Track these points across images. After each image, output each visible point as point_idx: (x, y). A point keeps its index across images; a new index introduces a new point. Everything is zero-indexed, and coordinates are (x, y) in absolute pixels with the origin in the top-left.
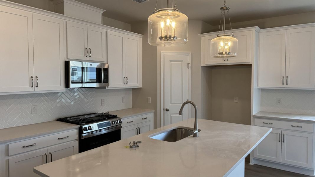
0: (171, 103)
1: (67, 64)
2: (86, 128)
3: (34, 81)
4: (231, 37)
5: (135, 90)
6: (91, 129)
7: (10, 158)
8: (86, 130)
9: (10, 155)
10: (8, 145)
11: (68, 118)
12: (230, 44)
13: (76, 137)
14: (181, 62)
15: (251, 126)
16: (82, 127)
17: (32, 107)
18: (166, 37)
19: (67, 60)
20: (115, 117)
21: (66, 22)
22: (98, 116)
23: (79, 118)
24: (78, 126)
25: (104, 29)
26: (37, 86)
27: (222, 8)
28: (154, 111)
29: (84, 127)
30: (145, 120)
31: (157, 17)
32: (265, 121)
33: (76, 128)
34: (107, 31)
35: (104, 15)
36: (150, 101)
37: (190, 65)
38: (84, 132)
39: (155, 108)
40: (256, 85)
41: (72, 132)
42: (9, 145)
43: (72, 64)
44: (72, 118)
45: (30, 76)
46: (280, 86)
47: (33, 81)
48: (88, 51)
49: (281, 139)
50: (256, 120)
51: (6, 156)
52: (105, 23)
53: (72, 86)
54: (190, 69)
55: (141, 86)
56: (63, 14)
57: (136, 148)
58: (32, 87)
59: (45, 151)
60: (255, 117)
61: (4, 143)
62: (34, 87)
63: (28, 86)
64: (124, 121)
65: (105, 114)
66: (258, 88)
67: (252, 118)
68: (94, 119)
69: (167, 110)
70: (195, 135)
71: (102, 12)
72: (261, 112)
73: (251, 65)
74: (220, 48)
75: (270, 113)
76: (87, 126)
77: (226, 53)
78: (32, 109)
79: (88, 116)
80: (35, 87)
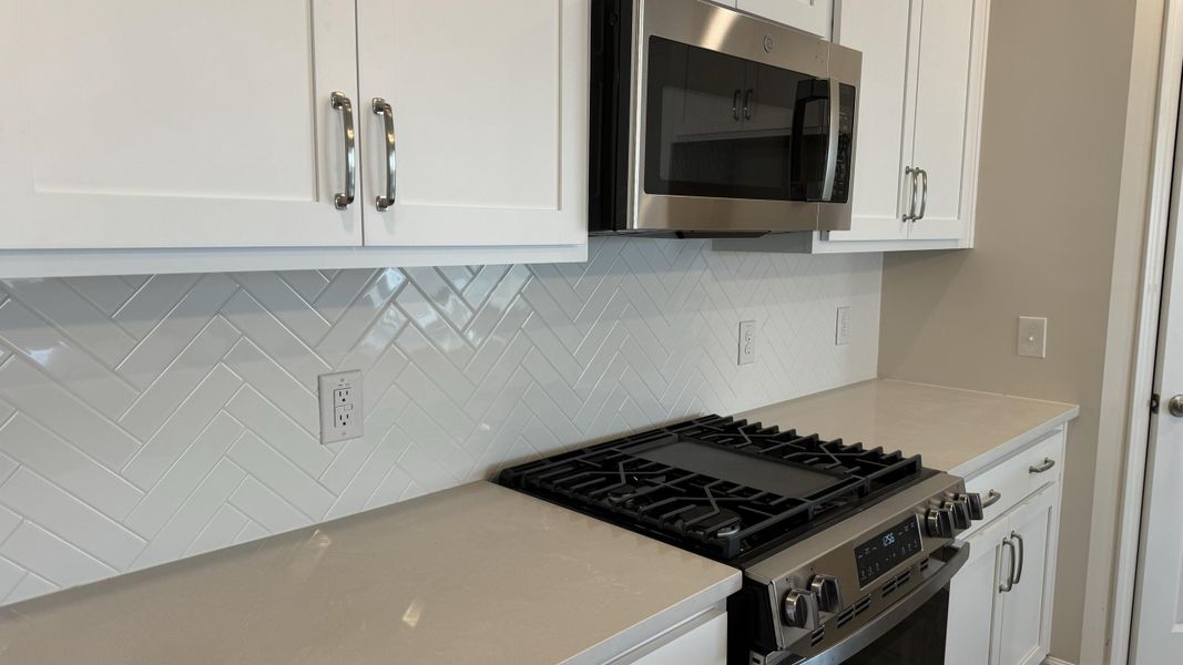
17: (330, 384)
24: (728, 580)
26: (385, 203)
47: (352, 157)
55: (967, 242)
58: (343, 202)
62: (363, 205)
63: (309, 198)
69: (1177, 409)
78: (327, 397)
80: (371, 209)
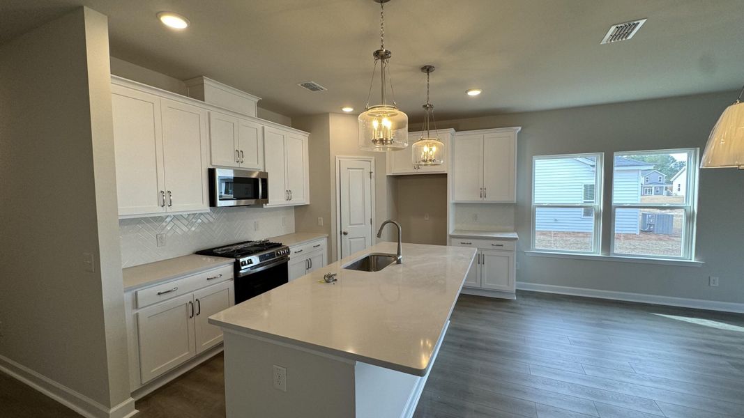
0: (350, 225)
1: (211, 173)
2: (245, 262)
3: (165, 198)
4: (436, 142)
5: (298, 208)
6: (251, 263)
7: (138, 311)
8: (245, 265)
9: (139, 306)
10: (136, 293)
11: (215, 249)
12: (434, 149)
13: (231, 275)
14: (361, 170)
15: (447, 247)
16: (239, 261)
17: (158, 235)
18: (382, 140)
19: (211, 167)
20: (280, 245)
21: (209, 113)
22: (256, 246)
23: (229, 249)
24: (233, 260)
25: (259, 124)
26: (170, 206)
27: (425, 106)
28: (327, 235)
29: (241, 260)
30: (318, 248)
31: (371, 115)
32: (464, 241)
33: (230, 264)
34: (263, 127)
35: (260, 104)
36: (321, 222)
37: (373, 174)
38: (243, 268)
39: (329, 231)
40: (451, 199)
41: (225, 268)
42: (139, 293)
43: (219, 174)
44: (220, 249)
45: (159, 191)
46: (477, 199)
48: (239, 153)
49: (481, 261)
50: (453, 240)
51: (134, 309)
52: (260, 116)
53: (220, 203)
54: (373, 179)
55: (308, 203)
56: (204, 101)
57: (335, 282)
58: (163, 206)
59: (188, 298)
60: (452, 237)
61: (131, 290)
62: (166, 206)
63: (156, 206)
64: (292, 250)
65: (263, 242)
66: (454, 202)
67: (448, 237)
68: (253, 249)
69: (345, 234)
70: (399, 262)
71: (257, 101)
72: (456, 230)
73: (446, 174)
74: (423, 153)
75: (465, 231)
76: (246, 259)
77: (430, 160)
78: (158, 238)
79: (242, 246)
80: (168, 207)
